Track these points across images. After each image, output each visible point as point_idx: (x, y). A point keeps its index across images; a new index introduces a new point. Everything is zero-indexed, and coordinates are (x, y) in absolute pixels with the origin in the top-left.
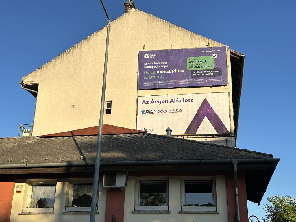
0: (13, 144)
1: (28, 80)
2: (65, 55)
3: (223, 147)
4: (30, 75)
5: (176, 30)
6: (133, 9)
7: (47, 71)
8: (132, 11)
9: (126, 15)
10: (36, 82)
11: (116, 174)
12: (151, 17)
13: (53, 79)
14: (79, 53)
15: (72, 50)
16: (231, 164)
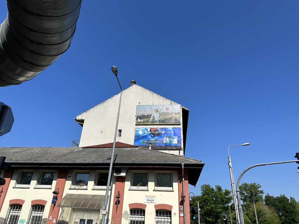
0: (68, 151)
1: (79, 117)
2: (99, 106)
3: (177, 156)
4: (80, 115)
5: (155, 95)
6: (135, 84)
7: (89, 113)
8: (134, 85)
9: (131, 87)
10: (83, 119)
11: (121, 169)
12: (143, 89)
13: (92, 118)
14: (106, 105)
15: (103, 104)
16: (180, 165)
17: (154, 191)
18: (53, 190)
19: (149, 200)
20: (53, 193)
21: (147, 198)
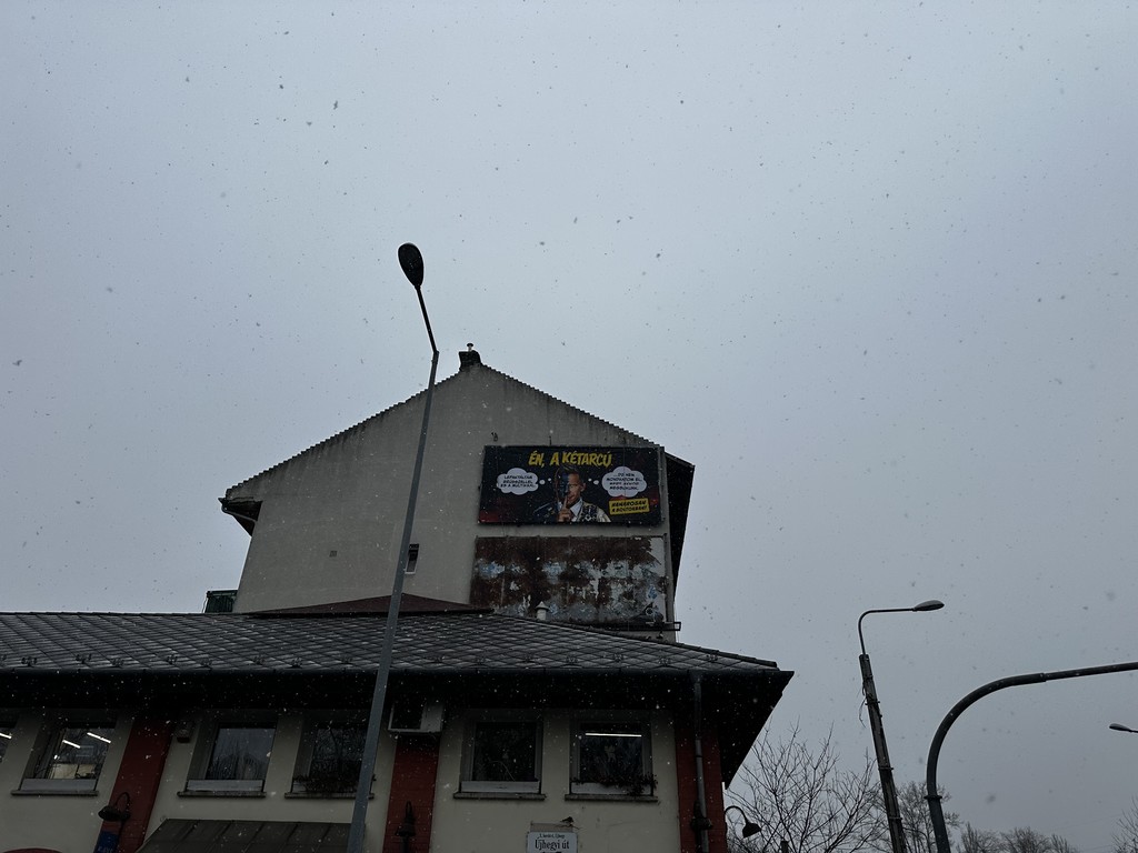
1: (240, 494)
4: (245, 485)
6: (476, 365)
7: (283, 476)
9: (462, 375)
10: (257, 500)
12: (512, 383)
13: (295, 494)
15: (342, 438)
17: (567, 799)
18: (103, 801)
19: (544, 845)
20: (101, 814)
21: (538, 834)
